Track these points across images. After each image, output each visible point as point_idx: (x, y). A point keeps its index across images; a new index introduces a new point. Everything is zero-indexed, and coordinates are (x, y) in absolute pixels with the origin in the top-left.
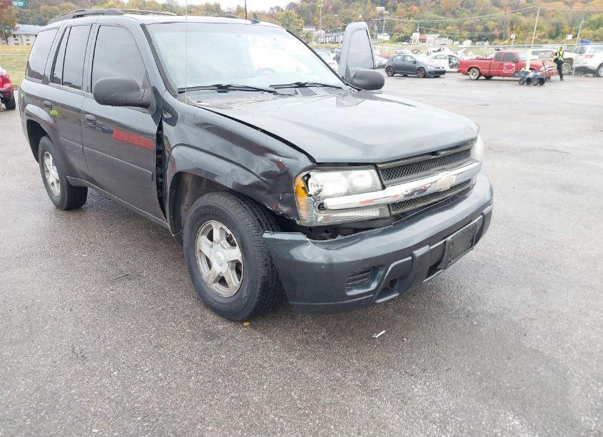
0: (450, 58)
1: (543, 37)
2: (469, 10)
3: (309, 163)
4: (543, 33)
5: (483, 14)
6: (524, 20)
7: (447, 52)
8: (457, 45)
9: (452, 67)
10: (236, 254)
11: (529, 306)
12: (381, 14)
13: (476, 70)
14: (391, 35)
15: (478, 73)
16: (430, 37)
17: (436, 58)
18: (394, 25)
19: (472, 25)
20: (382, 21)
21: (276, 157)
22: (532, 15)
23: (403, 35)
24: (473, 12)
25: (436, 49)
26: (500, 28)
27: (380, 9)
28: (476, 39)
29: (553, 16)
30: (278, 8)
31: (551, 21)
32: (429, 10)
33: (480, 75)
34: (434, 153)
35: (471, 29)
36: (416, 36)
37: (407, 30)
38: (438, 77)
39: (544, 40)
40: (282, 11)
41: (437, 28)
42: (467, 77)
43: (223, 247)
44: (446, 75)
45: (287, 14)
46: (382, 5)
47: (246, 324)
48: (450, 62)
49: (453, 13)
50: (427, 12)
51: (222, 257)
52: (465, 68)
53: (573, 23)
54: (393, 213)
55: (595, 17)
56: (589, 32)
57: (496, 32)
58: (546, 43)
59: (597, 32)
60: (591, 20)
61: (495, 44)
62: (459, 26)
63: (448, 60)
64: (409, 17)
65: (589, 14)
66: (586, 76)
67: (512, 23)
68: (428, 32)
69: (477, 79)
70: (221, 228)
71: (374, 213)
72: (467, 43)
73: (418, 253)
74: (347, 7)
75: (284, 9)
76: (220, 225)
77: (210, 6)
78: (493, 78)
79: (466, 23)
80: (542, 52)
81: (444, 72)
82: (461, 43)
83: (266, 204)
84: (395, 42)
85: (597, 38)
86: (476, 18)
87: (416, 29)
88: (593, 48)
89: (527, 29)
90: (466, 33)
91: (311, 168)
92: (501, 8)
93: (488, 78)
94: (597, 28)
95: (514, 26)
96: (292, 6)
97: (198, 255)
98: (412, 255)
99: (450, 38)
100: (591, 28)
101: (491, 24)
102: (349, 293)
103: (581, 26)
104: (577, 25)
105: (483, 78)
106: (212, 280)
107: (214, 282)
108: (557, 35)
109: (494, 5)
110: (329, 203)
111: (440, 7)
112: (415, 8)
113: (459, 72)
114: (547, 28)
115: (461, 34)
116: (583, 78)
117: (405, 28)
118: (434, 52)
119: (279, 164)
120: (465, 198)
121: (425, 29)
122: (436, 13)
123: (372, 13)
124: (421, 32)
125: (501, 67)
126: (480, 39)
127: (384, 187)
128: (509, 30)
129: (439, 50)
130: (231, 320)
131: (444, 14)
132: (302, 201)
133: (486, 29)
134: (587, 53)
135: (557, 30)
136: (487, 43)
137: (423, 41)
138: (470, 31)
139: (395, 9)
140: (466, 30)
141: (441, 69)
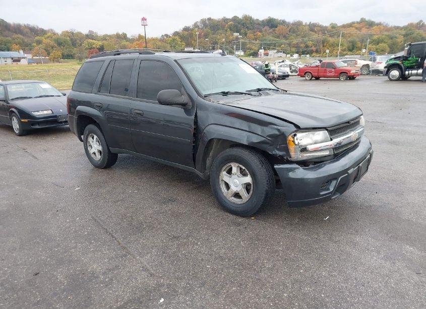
0: (290, 66)
1: (344, 50)
2: (295, 34)
3: (295, 129)
4: (344, 48)
5: (304, 37)
6: (331, 40)
7: (288, 62)
8: (289, 57)
9: (292, 72)
10: (248, 179)
11: (397, 201)
12: (237, 38)
13: (310, 74)
14: (245, 52)
15: (311, 76)
16: (271, 52)
17: (281, 66)
18: (246, 45)
19: (297, 44)
20: (239, 42)
21: (275, 127)
22: (336, 36)
23: (252, 51)
24: (297, 35)
25: (281, 61)
26: (316, 46)
27: (236, 34)
28: (302, 53)
29: (349, 37)
30: (167, 35)
31: (348, 40)
32: (268, 35)
33: (312, 77)
34: (348, 122)
35: (297, 46)
36: (262, 51)
37: (255, 48)
38: (284, 79)
39: (345, 53)
40: (170, 37)
41: (275, 46)
42: (304, 78)
43: (238, 177)
44: (290, 77)
45: (174, 40)
46: (237, 32)
47: (253, 218)
48: (291, 69)
49: (285, 37)
50: (267, 36)
51: (238, 182)
52: (303, 73)
53: (362, 41)
54: (336, 152)
55: (375, 37)
56: (373, 47)
57: (314, 48)
58: (346, 54)
59: (378, 46)
60: (373, 39)
61: (313, 56)
62: (289, 44)
63: (289, 68)
64: (256, 39)
65: (371, 35)
66: (379, 76)
67: (323, 43)
68: (269, 49)
69: (311, 80)
70: (238, 166)
71: (327, 153)
72: (296, 56)
73: (350, 172)
74: (214, 34)
75: (171, 36)
76: (237, 165)
77: (119, 34)
78: (321, 78)
79: (294, 42)
80: (349, 61)
81: (288, 76)
82: (292, 56)
83: (268, 151)
84: (247, 56)
85: (378, 50)
86: (300, 40)
87: (261, 47)
88: (381, 58)
89: (334, 46)
90: (294, 49)
91: (296, 131)
92: (316, 32)
93: (317, 78)
94: (378, 44)
95: (325, 44)
96: (176, 34)
97: (221, 182)
98: (347, 173)
99: (284, 52)
100: (374, 44)
101: (310, 43)
102: (321, 194)
103: (368, 43)
104: (365, 42)
105: (314, 79)
106: (230, 195)
107: (231, 197)
108: (353, 49)
109: (311, 31)
110: (310, 148)
111: (276, 33)
112: (260, 33)
113: (298, 75)
114: (346, 45)
115: (290, 50)
116: (377, 77)
117: (254, 47)
118: (279, 62)
119: (279, 130)
120: (358, 146)
121: (268, 47)
122: (273, 36)
123: (231, 38)
124: (265, 49)
125: (325, 71)
126: (303, 53)
127: (331, 140)
128: (321, 46)
129: (283, 61)
130: (244, 217)
131: (278, 37)
132: (292, 148)
133: (307, 46)
134: (378, 61)
135: (353, 45)
136: (308, 56)
137: (267, 54)
138: (296, 47)
139: (246, 34)
140: (293, 47)
141: (286, 74)
